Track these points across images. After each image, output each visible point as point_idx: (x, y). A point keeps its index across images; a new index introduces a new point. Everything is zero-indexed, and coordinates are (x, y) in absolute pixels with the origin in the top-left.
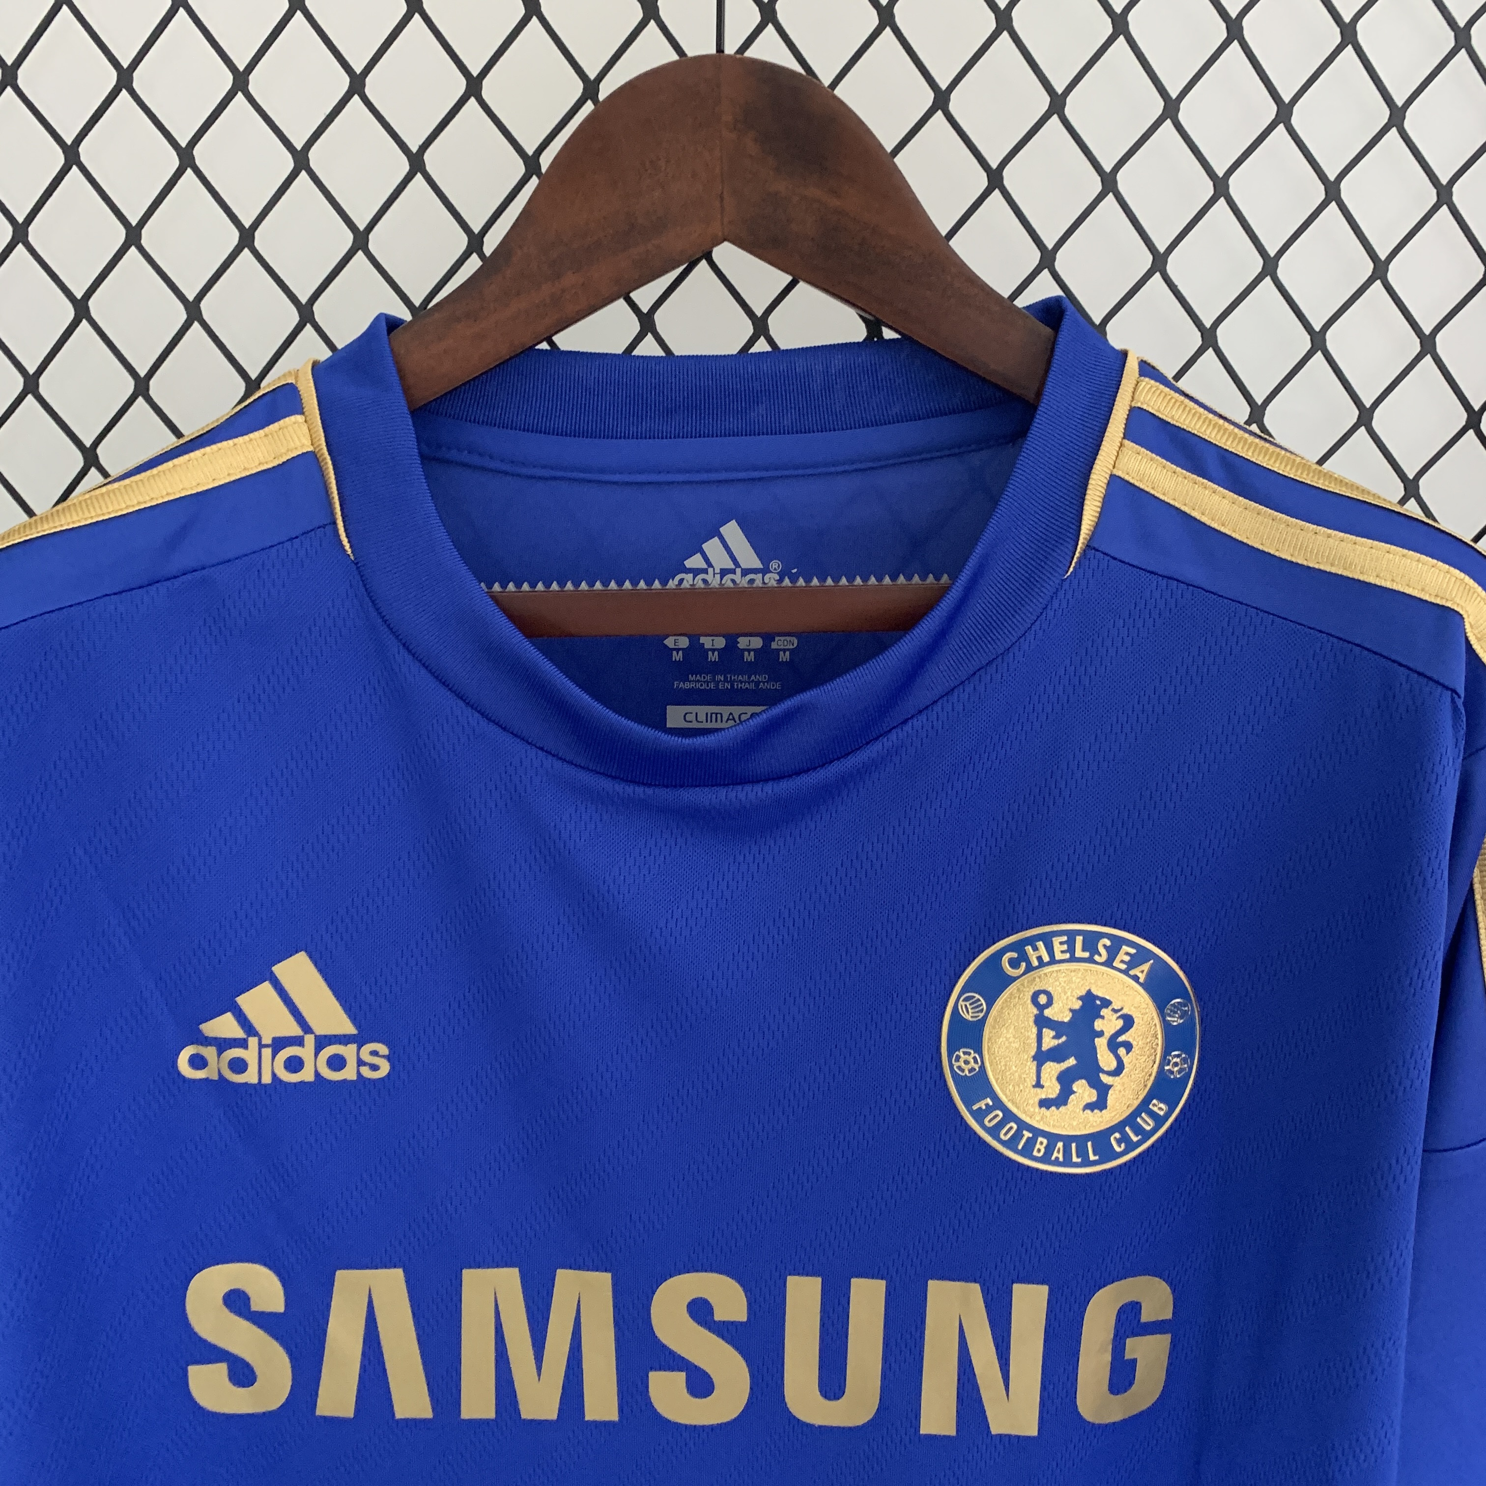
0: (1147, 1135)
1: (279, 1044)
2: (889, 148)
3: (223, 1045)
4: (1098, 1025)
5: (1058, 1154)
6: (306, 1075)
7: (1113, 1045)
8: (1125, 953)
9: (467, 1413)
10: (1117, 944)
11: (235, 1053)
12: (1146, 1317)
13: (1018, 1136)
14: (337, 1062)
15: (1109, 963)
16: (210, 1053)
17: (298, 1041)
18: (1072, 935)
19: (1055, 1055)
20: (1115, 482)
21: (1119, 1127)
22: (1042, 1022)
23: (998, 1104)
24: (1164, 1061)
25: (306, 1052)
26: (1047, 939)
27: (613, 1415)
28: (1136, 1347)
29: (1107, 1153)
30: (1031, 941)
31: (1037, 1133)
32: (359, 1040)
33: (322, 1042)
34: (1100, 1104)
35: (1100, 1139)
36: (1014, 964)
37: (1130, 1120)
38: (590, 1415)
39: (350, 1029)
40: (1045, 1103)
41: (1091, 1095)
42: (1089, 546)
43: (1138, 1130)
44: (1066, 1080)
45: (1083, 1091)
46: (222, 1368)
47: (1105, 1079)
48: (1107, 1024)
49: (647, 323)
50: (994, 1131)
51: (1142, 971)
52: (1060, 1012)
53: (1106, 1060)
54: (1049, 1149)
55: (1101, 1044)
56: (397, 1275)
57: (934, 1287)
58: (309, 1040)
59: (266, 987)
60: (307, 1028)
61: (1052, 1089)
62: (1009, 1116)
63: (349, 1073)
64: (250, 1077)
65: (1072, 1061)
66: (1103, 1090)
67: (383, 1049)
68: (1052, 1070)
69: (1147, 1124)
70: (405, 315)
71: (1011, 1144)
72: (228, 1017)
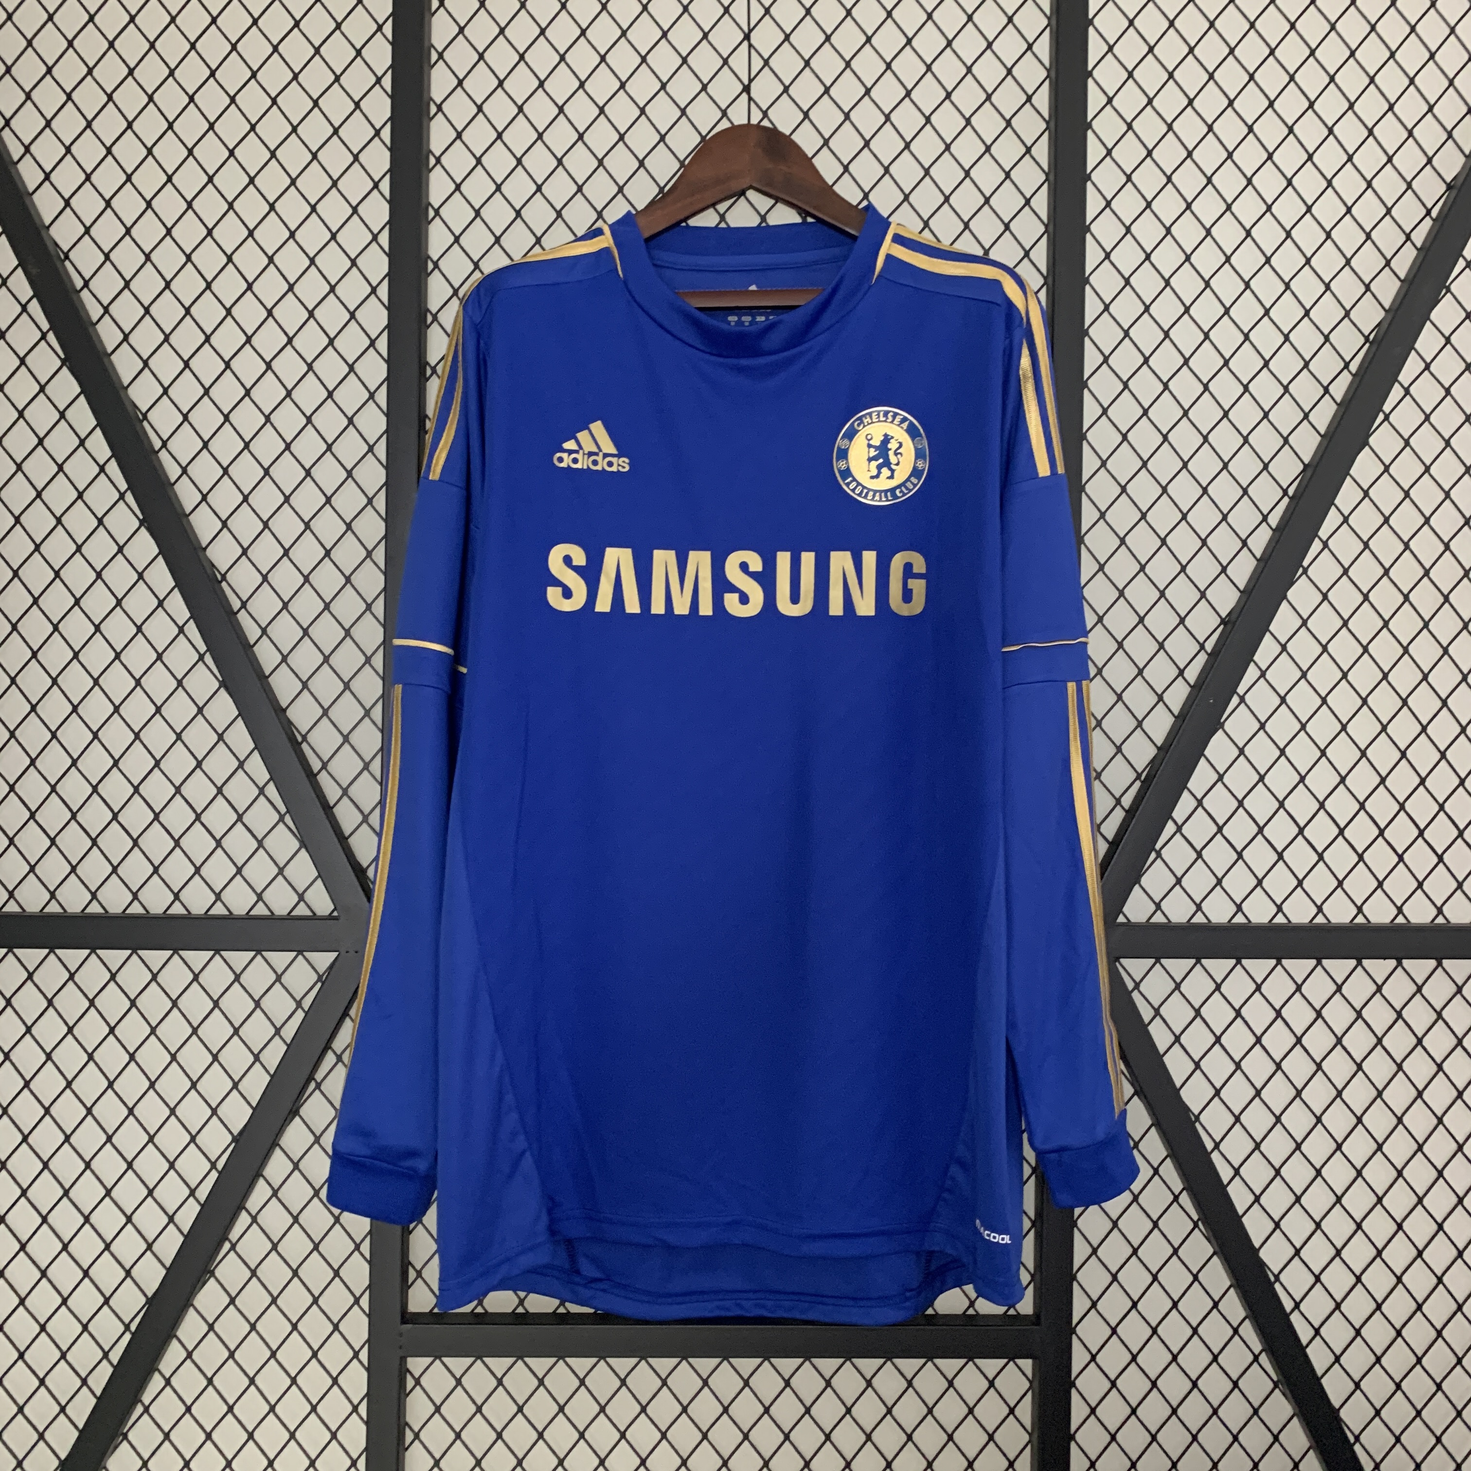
0: (910, 490)
1: (591, 454)
2: (810, 155)
3: (570, 452)
4: (889, 446)
5: (877, 498)
6: (599, 468)
7: (896, 454)
8: (898, 418)
9: (653, 611)
10: (895, 415)
11: (574, 456)
12: (916, 570)
13: (862, 492)
14: (610, 464)
15: (892, 422)
16: (565, 455)
17: (596, 454)
18: (879, 412)
19: (875, 458)
20: (889, 257)
21: (899, 487)
22: (870, 446)
23: (854, 480)
24: (915, 463)
25: (599, 458)
26: (870, 414)
27: (710, 613)
28: (913, 583)
29: (895, 497)
30: (864, 416)
31: (869, 490)
32: (618, 456)
33: (606, 455)
34: (891, 477)
35: (893, 490)
36: (859, 425)
37: (903, 484)
38: (701, 613)
39: (615, 451)
40: (872, 477)
41: (889, 473)
42: (879, 276)
43: (907, 488)
44: (879, 467)
45: (885, 472)
46: (560, 589)
47: (893, 467)
48: (893, 445)
49: (722, 217)
50: (853, 490)
51: (905, 425)
52: (876, 442)
53: (893, 459)
54: (874, 496)
55: (891, 453)
56: (629, 551)
57: (833, 554)
58: (601, 454)
59: (586, 432)
60: (600, 450)
61: (874, 472)
62: (859, 484)
63: (614, 469)
64: (579, 466)
65: (881, 461)
66: (893, 471)
67: (627, 460)
68: (874, 464)
69: (910, 486)
70: (634, 212)
71: (860, 495)
72: (573, 441)
